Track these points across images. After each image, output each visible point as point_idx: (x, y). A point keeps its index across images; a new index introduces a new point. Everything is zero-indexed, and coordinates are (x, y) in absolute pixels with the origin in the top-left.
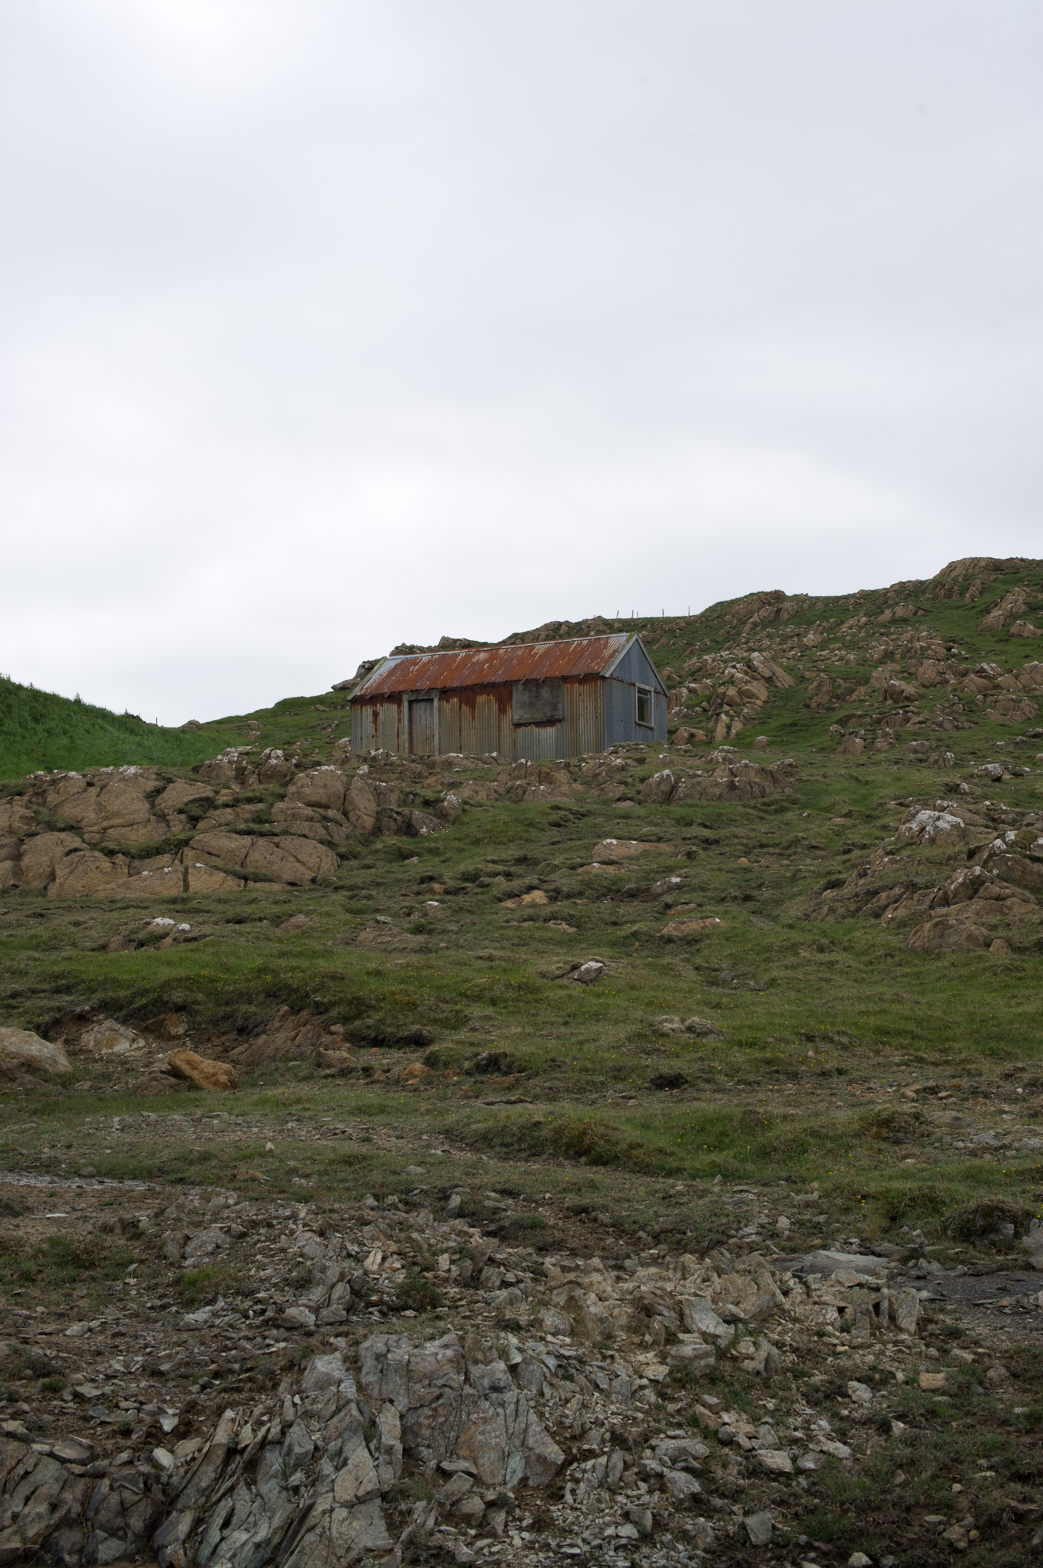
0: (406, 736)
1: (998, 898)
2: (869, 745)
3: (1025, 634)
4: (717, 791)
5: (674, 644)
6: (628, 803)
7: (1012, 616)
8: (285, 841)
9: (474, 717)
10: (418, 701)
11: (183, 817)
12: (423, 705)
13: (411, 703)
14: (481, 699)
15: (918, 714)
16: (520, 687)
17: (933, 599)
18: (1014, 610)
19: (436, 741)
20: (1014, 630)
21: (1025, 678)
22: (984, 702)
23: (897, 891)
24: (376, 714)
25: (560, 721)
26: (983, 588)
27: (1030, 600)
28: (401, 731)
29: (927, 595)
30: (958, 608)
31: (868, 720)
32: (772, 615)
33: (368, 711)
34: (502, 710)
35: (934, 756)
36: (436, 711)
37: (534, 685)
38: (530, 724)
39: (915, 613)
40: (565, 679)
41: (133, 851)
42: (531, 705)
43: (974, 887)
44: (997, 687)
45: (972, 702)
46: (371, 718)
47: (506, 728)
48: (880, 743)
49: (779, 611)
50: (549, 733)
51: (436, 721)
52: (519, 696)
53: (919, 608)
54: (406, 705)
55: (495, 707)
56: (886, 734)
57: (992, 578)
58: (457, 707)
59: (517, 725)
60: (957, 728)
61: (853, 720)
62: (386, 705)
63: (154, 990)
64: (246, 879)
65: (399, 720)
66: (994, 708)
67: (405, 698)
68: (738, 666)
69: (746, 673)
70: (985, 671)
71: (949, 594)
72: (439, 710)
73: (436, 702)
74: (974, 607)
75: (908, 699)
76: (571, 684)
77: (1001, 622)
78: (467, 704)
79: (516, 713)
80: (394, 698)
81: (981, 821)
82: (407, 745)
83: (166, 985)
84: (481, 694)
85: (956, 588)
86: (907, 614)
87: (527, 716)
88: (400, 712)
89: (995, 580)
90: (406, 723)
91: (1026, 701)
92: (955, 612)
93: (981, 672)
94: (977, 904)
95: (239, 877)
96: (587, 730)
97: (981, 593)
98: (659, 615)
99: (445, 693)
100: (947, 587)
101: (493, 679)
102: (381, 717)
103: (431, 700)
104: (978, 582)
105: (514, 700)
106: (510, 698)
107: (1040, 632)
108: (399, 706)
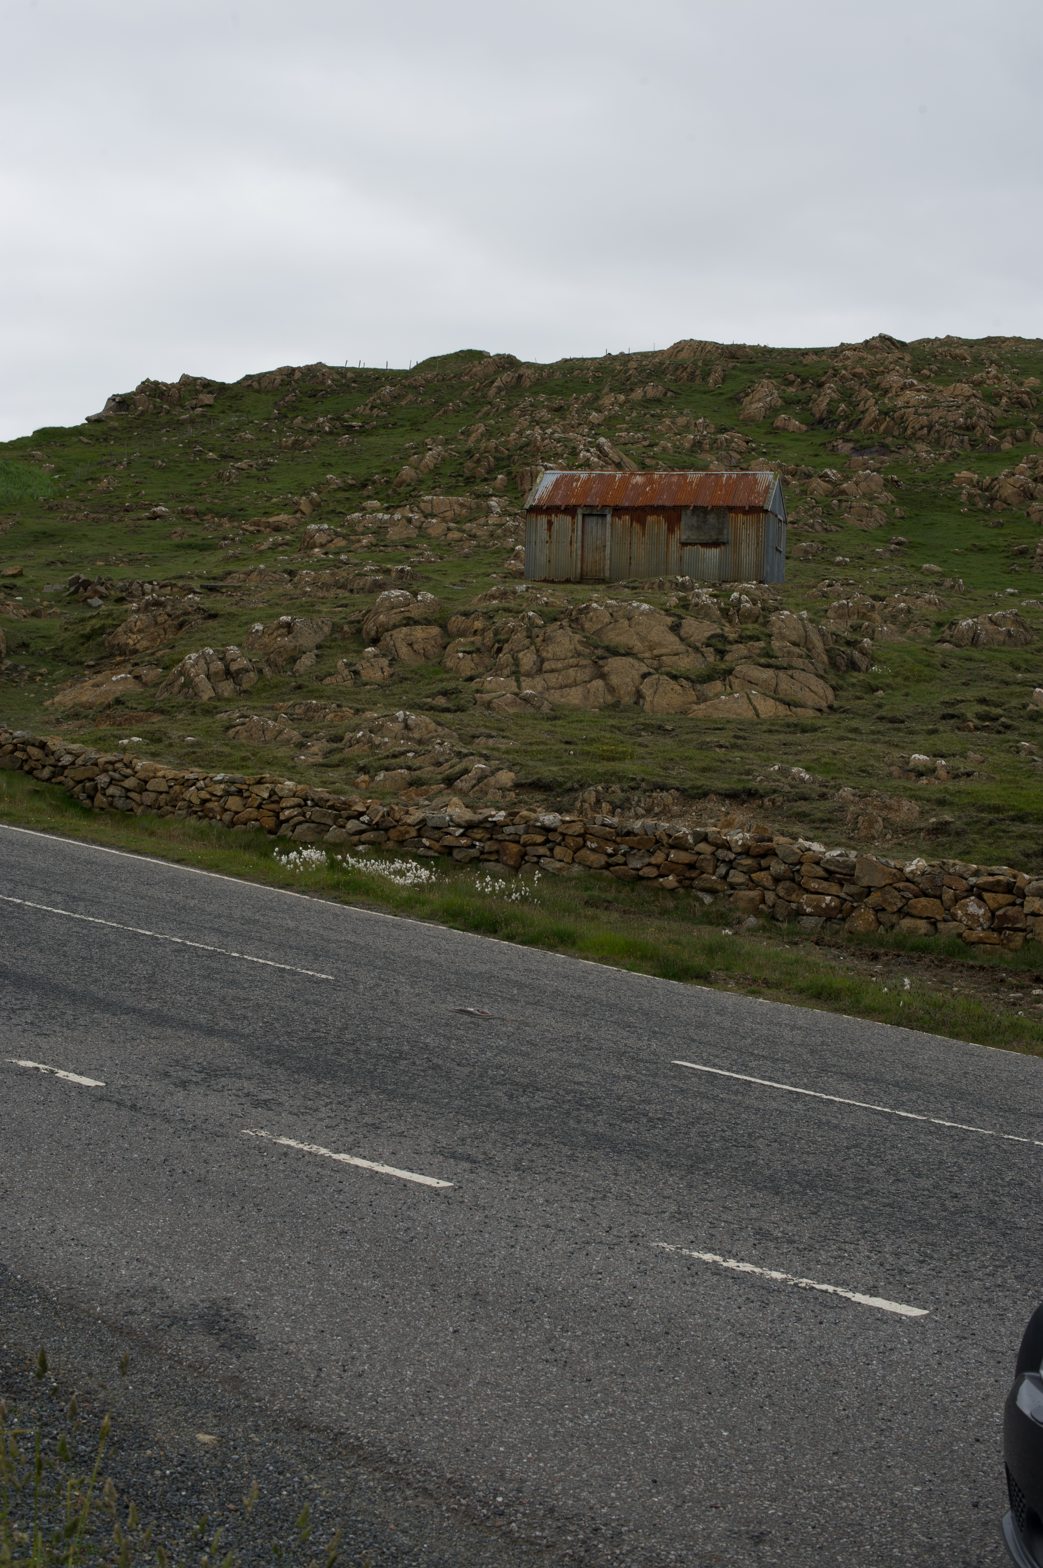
0: (579, 544)
3: (791, 429)
7: (773, 411)
9: (644, 534)
10: (591, 515)
11: (712, 649)
12: (594, 519)
13: (584, 516)
14: (650, 519)
16: (689, 512)
17: (676, 381)
18: (773, 403)
19: (608, 551)
20: (778, 423)
22: (839, 507)
24: (550, 523)
25: (724, 544)
26: (725, 375)
27: (782, 394)
28: (574, 539)
30: (705, 393)
33: (543, 520)
34: (671, 530)
36: (608, 525)
37: (701, 511)
38: (696, 544)
39: (665, 394)
40: (731, 509)
42: (699, 528)
44: (843, 492)
46: (545, 526)
47: (674, 546)
49: (520, 377)
50: (713, 553)
51: (608, 534)
52: (687, 519)
53: (669, 390)
54: (580, 517)
55: (664, 526)
57: (731, 365)
58: (628, 523)
59: (684, 544)
60: (827, 531)
62: (561, 516)
64: (789, 705)
65: (573, 530)
67: (580, 511)
68: (592, 450)
71: (692, 377)
72: (612, 524)
73: (609, 518)
74: (721, 394)
76: (736, 514)
77: (763, 414)
78: (638, 521)
79: (683, 533)
80: (570, 511)
82: (579, 552)
84: (652, 514)
85: (698, 372)
86: (659, 395)
87: (694, 538)
88: (573, 524)
89: (734, 368)
90: (580, 533)
91: (875, 509)
92: (704, 396)
93: (824, 477)
95: (785, 703)
96: (748, 555)
97: (724, 380)
99: (618, 511)
100: (689, 370)
101: (660, 503)
102: (555, 526)
103: (605, 516)
104: (720, 368)
105: (683, 523)
106: (679, 520)
107: (804, 428)
108: (573, 518)
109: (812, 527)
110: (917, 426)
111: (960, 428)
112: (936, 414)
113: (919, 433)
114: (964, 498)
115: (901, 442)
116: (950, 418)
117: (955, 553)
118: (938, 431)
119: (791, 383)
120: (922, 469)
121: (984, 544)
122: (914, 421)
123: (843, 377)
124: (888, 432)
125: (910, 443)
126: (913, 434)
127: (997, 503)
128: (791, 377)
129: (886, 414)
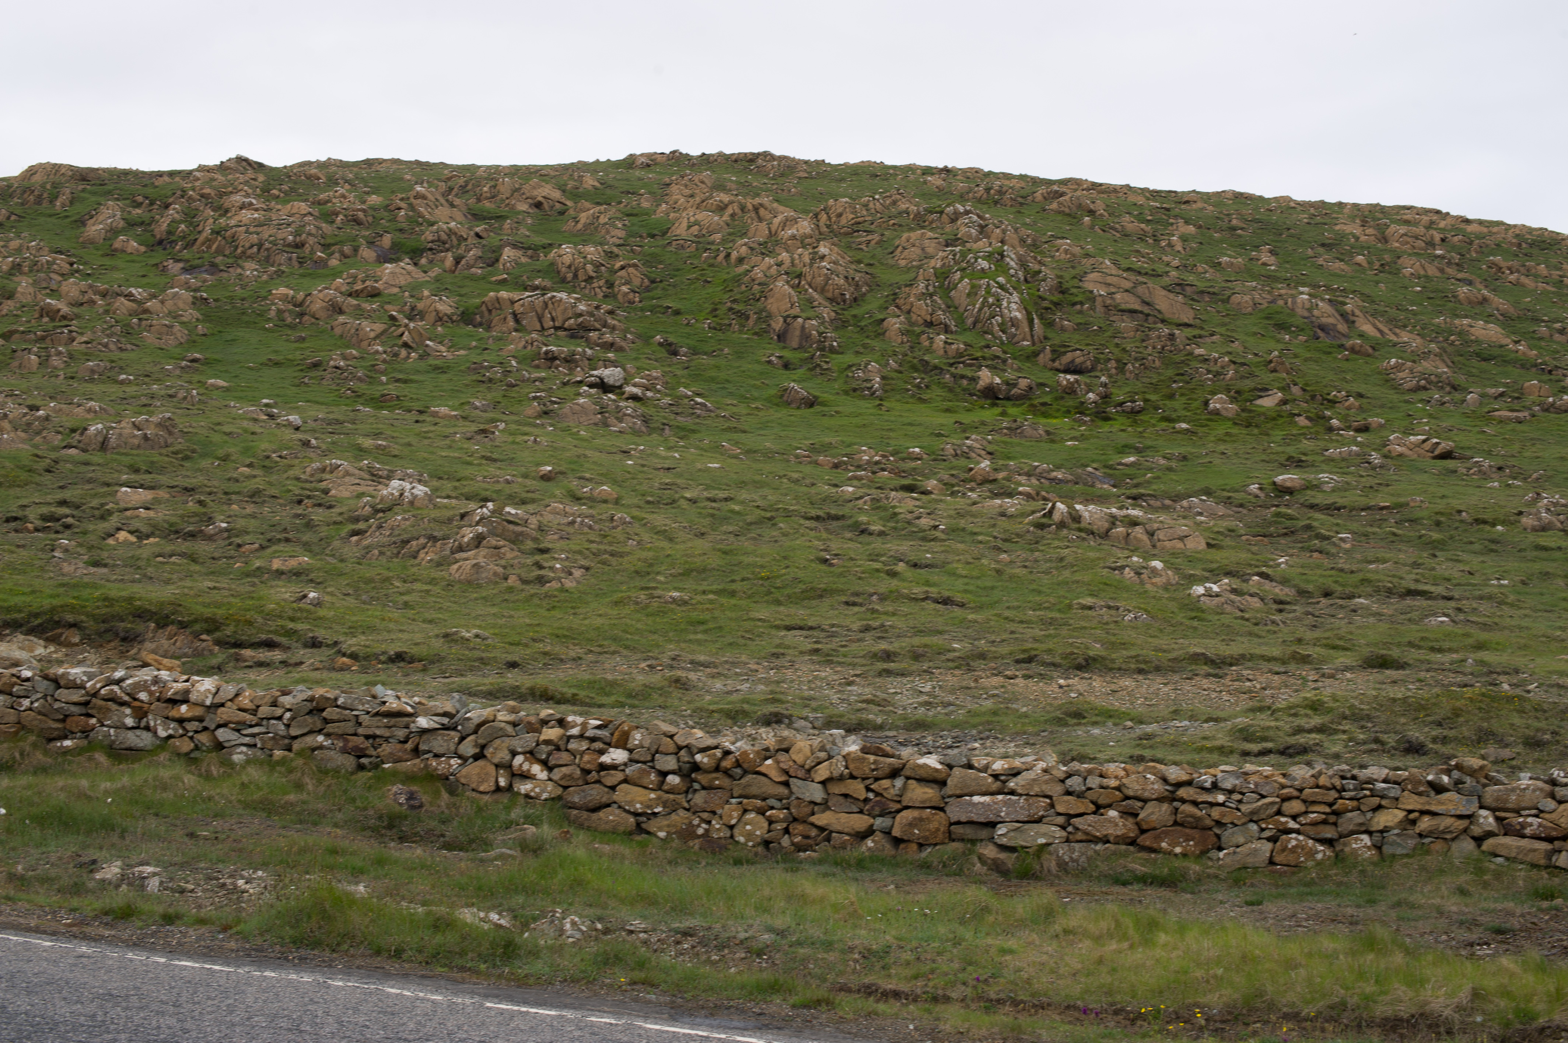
1: (496, 548)
2: (44, 362)
3: (129, 250)
4: (136, 441)
6: (73, 451)
7: (113, 232)
15: (82, 334)
17: (22, 204)
18: (115, 224)
20: (117, 245)
21: (169, 304)
22: (139, 325)
26: (74, 198)
27: (126, 216)
29: (16, 200)
30: (50, 216)
31: (32, 336)
39: (8, 218)
43: (479, 540)
44: (146, 311)
45: (128, 325)
48: (55, 361)
53: (13, 213)
56: (59, 353)
57: (80, 187)
60: (121, 349)
61: (17, 336)
66: (150, 332)
70: (133, 295)
71: (39, 200)
74: (68, 216)
75: (64, 318)
77: (103, 236)
85: (45, 195)
86: (2, 219)
89: (83, 190)
91: (177, 327)
92: (48, 219)
94: (483, 552)
97: (72, 203)
100: (36, 193)
104: (68, 191)
107: (143, 249)
109: (106, 346)
110: (247, 245)
111: (289, 245)
112: (266, 233)
113: (249, 252)
114: (272, 314)
115: (231, 261)
116: (280, 236)
117: (250, 368)
118: (267, 249)
119: (139, 205)
120: (243, 287)
121: (279, 358)
122: (245, 240)
123: (190, 198)
124: (219, 251)
125: (240, 262)
126: (244, 252)
127: (306, 318)
128: (140, 199)
129: (218, 233)
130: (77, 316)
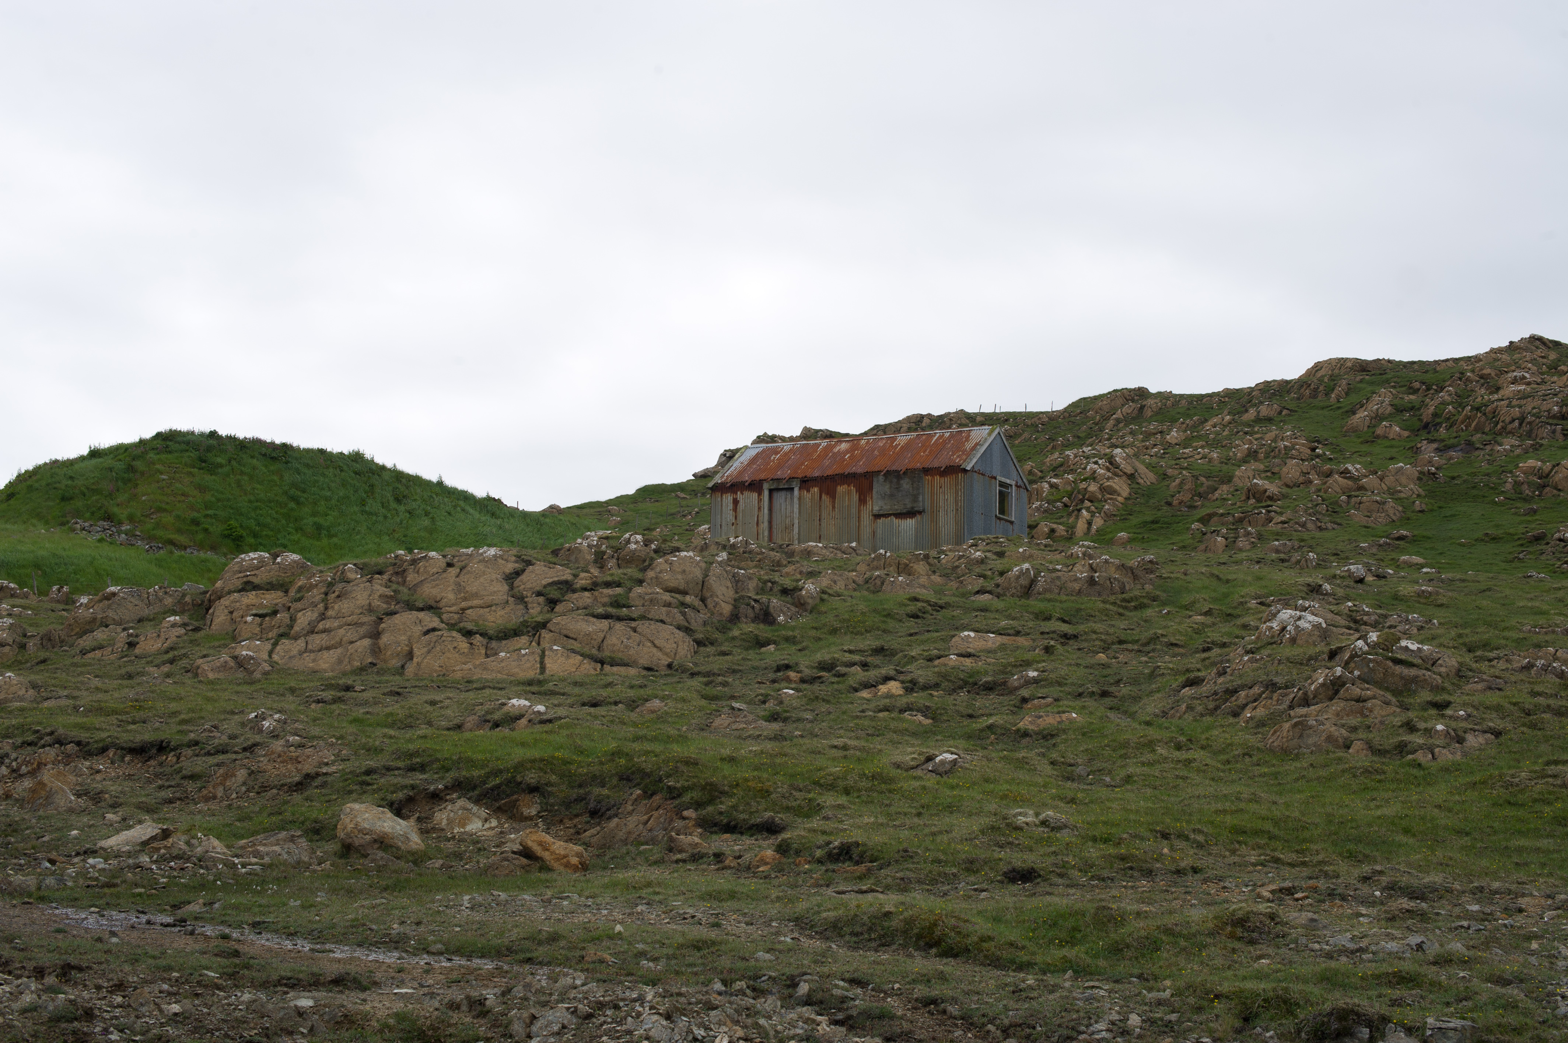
0: (766, 524)
1: (1359, 700)
2: (1230, 544)
3: (1391, 436)
4: (1077, 586)
5: (1036, 439)
6: (987, 596)
7: (1378, 418)
8: (642, 626)
9: (834, 507)
10: (778, 490)
11: (541, 599)
12: (783, 494)
13: (771, 491)
14: (841, 489)
15: (1281, 514)
16: (881, 478)
17: (1298, 399)
18: (1380, 411)
19: (796, 530)
20: (1379, 431)
21: (1390, 480)
22: (1348, 503)
23: (1256, 690)
24: (736, 502)
25: (920, 513)
26: (1349, 389)
27: (1396, 402)
28: (761, 519)
29: (1292, 395)
30: (1323, 408)
31: (1230, 519)
32: (1136, 411)
33: (728, 498)
34: (862, 501)
35: (1296, 556)
36: (796, 500)
37: (894, 476)
38: (889, 515)
39: (1280, 413)
40: (926, 471)
41: (491, 632)
42: (892, 496)
43: (1335, 687)
44: (1361, 488)
45: (1336, 503)
46: (731, 506)
47: (866, 518)
48: (1242, 543)
49: (1142, 407)
50: (909, 524)
51: (796, 510)
52: (880, 487)
53: (1284, 408)
54: (766, 493)
55: (855, 497)
56: (1248, 534)
57: (1358, 379)
58: (817, 497)
59: (877, 516)
60: (1320, 528)
61: (1215, 518)
62: (746, 493)
63: (508, 770)
64: (602, 663)
65: (759, 508)
66: (1358, 509)
67: (766, 486)
68: (1100, 462)
69: (1108, 469)
70: (1349, 472)
71: (1315, 394)
72: (800, 499)
73: (796, 491)
74: (1339, 408)
75: (1270, 498)
76: (932, 476)
77: (1367, 423)
78: (827, 494)
79: (876, 504)
80: (755, 486)
81: (1343, 622)
82: (766, 533)
83: (520, 766)
84: (842, 484)
85: (1321, 388)
86: (1272, 414)
87: (887, 508)
88: (760, 500)
89: (1361, 381)
90: (766, 511)
91: (1391, 503)
92: (1321, 412)
93: (1345, 473)
94: (1337, 705)
95: (596, 661)
96: (947, 522)
97: (1347, 394)
98: (1020, 409)
99: (806, 482)
100: (1312, 387)
101: (854, 470)
102: (741, 505)
103: (792, 489)
104: (1344, 382)
105: (874, 491)
106: (871, 488)
107: (1406, 434)
108: (760, 494)
109: (1303, 525)
110: (1508, 420)
111: (1554, 417)
112: (1529, 407)
113: (1510, 427)
114: (1508, 486)
115: (1488, 438)
116: (1544, 408)
117: (1462, 545)
118: (1530, 423)
119: (1415, 391)
120: (1489, 462)
121: (1499, 532)
122: (1506, 413)
123: (1468, 380)
124: (1479, 429)
125: (1499, 438)
126: (1504, 428)
127: (1548, 489)
128: (1417, 385)
129: (1478, 409)
130: (1284, 496)
